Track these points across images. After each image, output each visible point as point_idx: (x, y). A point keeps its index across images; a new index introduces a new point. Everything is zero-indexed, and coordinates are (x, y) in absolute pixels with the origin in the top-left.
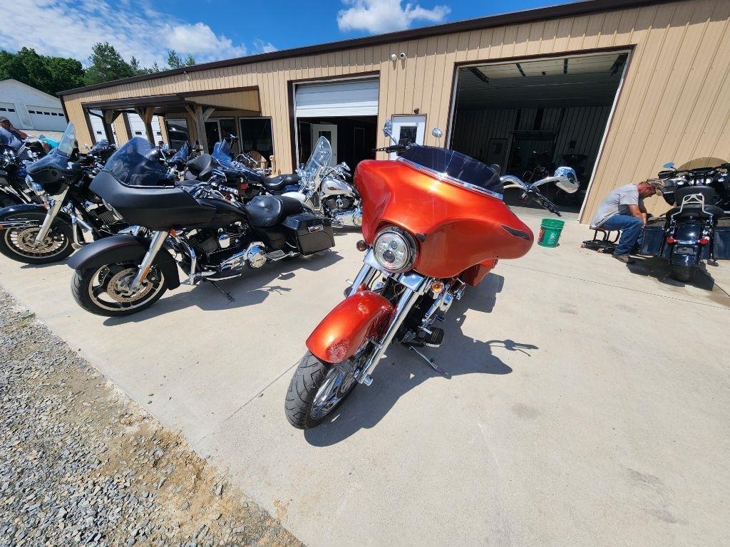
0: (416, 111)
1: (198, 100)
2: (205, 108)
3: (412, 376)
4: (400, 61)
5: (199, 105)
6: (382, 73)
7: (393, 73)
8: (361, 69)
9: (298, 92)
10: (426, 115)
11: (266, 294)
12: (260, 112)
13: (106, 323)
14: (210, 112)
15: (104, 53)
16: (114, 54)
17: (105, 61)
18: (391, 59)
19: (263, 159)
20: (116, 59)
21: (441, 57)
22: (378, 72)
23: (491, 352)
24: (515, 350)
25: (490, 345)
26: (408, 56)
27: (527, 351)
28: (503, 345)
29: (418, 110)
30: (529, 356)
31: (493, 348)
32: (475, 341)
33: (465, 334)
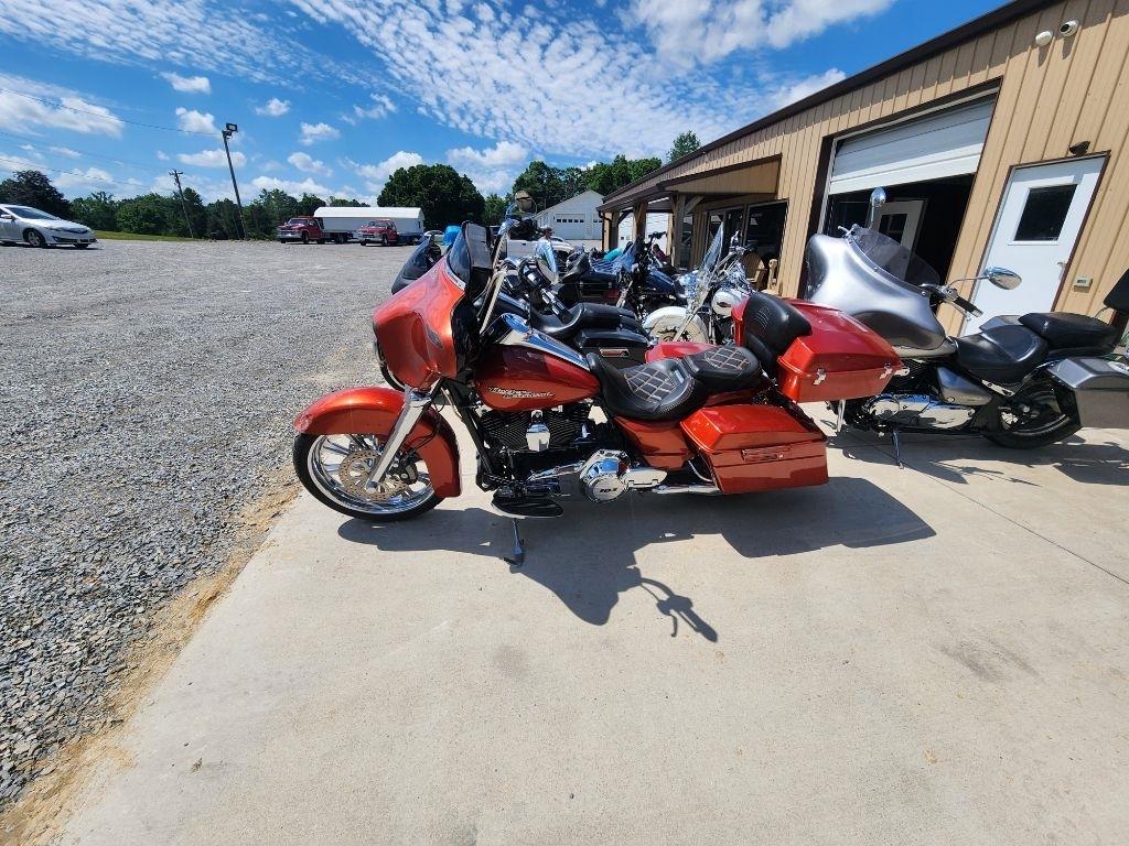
0: (1080, 150)
2: (689, 196)
4: (1060, 44)
6: (1006, 84)
8: (961, 84)
10: (1107, 155)
12: (776, 193)
14: (694, 202)
15: (685, 144)
17: (683, 154)
18: (1033, 44)
22: (998, 82)
23: (625, 590)
24: (669, 615)
25: (644, 584)
26: (1084, 24)
27: (685, 627)
28: (664, 597)
29: (1085, 145)
30: (674, 635)
31: (638, 589)
32: (631, 567)
33: (637, 554)
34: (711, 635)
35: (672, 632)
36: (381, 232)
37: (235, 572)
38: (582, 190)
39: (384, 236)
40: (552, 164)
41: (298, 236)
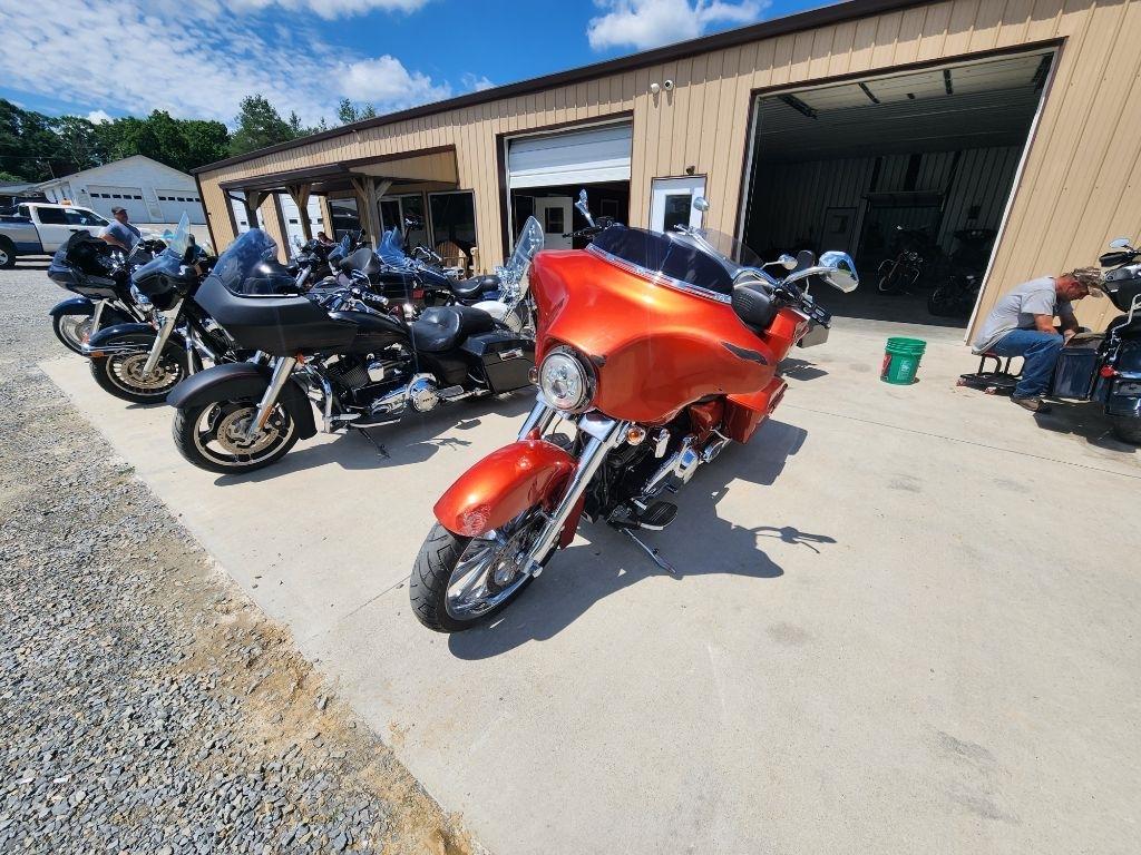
0: (690, 171)
2: (378, 181)
3: (622, 572)
4: (664, 94)
5: (371, 177)
6: (636, 114)
7: (654, 111)
8: (605, 109)
9: (512, 150)
11: (434, 449)
12: (458, 183)
13: (219, 483)
14: (385, 187)
15: (256, 110)
16: (268, 111)
17: (258, 122)
18: (649, 90)
19: (461, 254)
20: (271, 117)
21: (729, 83)
22: (631, 113)
23: (756, 544)
24: (797, 542)
25: (758, 533)
26: (677, 85)
27: (816, 545)
28: (779, 534)
29: (693, 168)
30: (819, 553)
31: (760, 538)
32: (733, 527)
33: (721, 516)
35: (815, 551)
37: (418, 797)
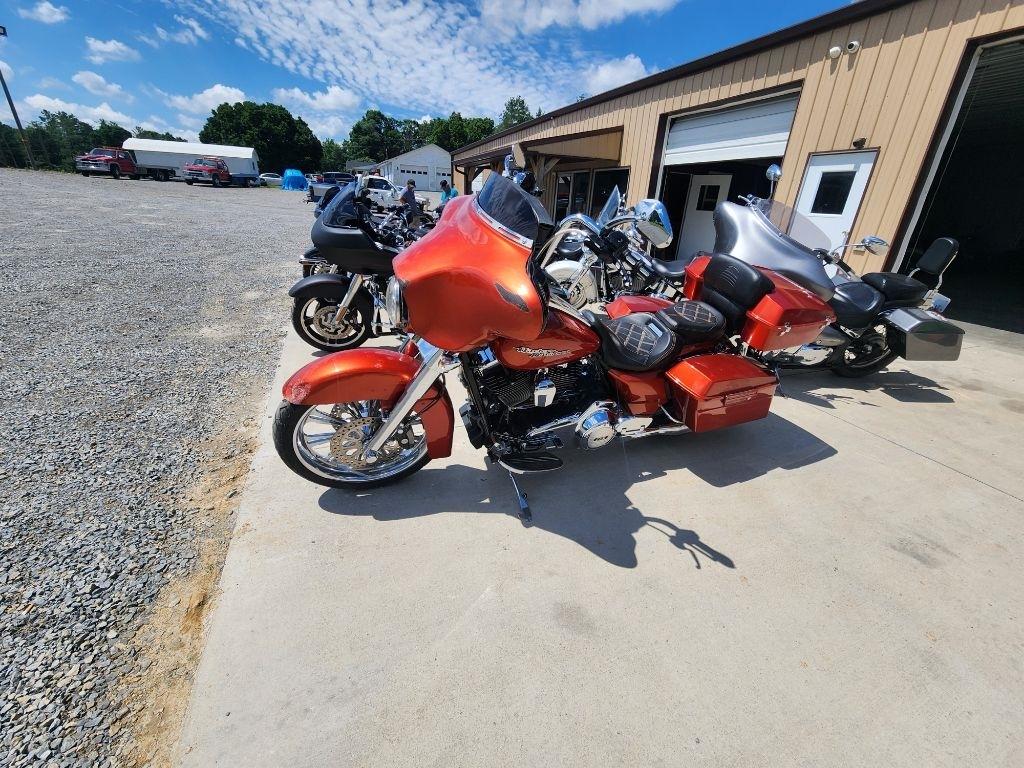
0: (859, 145)
1: (541, 149)
3: (487, 501)
4: (845, 58)
6: (806, 84)
7: (828, 79)
8: (772, 82)
10: (877, 150)
12: (619, 161)
13: (314, 354)
15: (516, 107)
16: (523, 108)
17: (514, 117)
18: (827, 56)
20: (524, 113)
21: (936, 35)
22: (800, 83)
23: (636, 531)
24: (684, 548)
25: (649, 523)
26: (864, 45)
27: (704, 559)
28: (673, 533)
29: (863, 141)
30: (699, 567)
31: (646, 527)
32: (630, 508)
33: (628, 493)
34: (728, 563)
35: (695, 564)
36: (210, 171)
37: (216, 569)
38: (420, 144)
39: (215, 176)
40: (388, 115)
41: (106, 169)
